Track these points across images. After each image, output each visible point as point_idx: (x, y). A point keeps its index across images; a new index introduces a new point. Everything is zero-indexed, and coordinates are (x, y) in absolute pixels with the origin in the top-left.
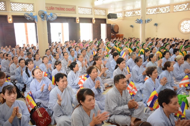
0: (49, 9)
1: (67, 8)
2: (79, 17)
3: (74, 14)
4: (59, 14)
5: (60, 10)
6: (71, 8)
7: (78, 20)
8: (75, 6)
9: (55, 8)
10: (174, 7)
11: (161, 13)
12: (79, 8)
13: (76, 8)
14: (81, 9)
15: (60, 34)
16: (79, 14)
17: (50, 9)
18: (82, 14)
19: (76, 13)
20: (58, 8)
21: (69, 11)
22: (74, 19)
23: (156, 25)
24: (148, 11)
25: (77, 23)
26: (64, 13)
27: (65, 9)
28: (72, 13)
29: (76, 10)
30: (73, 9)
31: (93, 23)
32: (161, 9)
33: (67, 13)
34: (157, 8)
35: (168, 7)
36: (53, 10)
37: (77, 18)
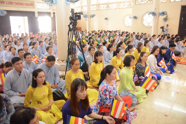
0: (7, 3)
1: (25, 3)
2: (38, 12)
3: (32, 8)
4: (18, 8)
5: (19, 5)
6: (30, 3)
7: (37, 14)
8: (34, 2)
9: (14, 3)
10: (120, 4)
11: (110, 9)
12: (38, 3)
13: (34, 3)
14: (40, 4)
15: (20, 26)
16: (37, 8)
17: (9, 3)
18: (40, 9)
19: (34, 8)
20: (17, 3)
21: (28, 6)
22: (33, 13)
23: (106, 19)
24: (101, 7)
25: (36, 16)
26: (23, 8)
27: (24, 4)
28: (31, 8)
29: (34, 5)
30: (32, 4)
31: (52, 17)
32: (110, 6)
33: (25, 8)
34: (107, 5)
35: (115, 4)
36: (12, 4)
37: (36, 12)
